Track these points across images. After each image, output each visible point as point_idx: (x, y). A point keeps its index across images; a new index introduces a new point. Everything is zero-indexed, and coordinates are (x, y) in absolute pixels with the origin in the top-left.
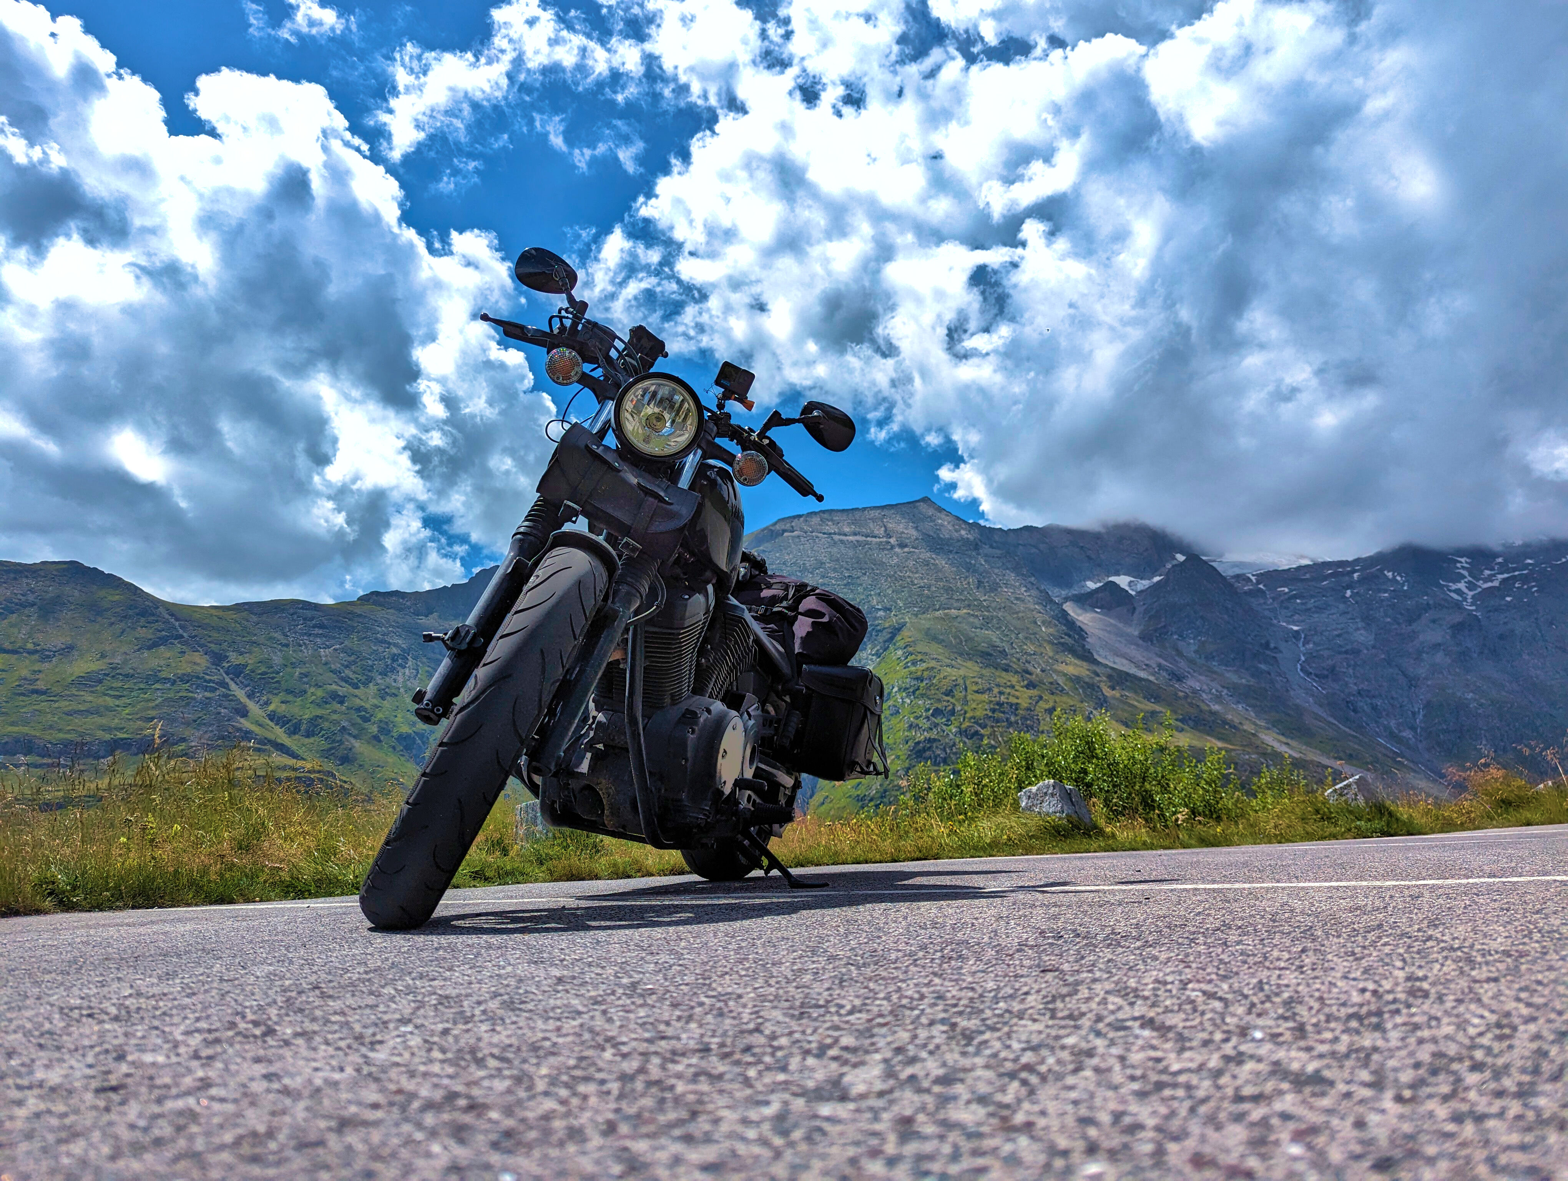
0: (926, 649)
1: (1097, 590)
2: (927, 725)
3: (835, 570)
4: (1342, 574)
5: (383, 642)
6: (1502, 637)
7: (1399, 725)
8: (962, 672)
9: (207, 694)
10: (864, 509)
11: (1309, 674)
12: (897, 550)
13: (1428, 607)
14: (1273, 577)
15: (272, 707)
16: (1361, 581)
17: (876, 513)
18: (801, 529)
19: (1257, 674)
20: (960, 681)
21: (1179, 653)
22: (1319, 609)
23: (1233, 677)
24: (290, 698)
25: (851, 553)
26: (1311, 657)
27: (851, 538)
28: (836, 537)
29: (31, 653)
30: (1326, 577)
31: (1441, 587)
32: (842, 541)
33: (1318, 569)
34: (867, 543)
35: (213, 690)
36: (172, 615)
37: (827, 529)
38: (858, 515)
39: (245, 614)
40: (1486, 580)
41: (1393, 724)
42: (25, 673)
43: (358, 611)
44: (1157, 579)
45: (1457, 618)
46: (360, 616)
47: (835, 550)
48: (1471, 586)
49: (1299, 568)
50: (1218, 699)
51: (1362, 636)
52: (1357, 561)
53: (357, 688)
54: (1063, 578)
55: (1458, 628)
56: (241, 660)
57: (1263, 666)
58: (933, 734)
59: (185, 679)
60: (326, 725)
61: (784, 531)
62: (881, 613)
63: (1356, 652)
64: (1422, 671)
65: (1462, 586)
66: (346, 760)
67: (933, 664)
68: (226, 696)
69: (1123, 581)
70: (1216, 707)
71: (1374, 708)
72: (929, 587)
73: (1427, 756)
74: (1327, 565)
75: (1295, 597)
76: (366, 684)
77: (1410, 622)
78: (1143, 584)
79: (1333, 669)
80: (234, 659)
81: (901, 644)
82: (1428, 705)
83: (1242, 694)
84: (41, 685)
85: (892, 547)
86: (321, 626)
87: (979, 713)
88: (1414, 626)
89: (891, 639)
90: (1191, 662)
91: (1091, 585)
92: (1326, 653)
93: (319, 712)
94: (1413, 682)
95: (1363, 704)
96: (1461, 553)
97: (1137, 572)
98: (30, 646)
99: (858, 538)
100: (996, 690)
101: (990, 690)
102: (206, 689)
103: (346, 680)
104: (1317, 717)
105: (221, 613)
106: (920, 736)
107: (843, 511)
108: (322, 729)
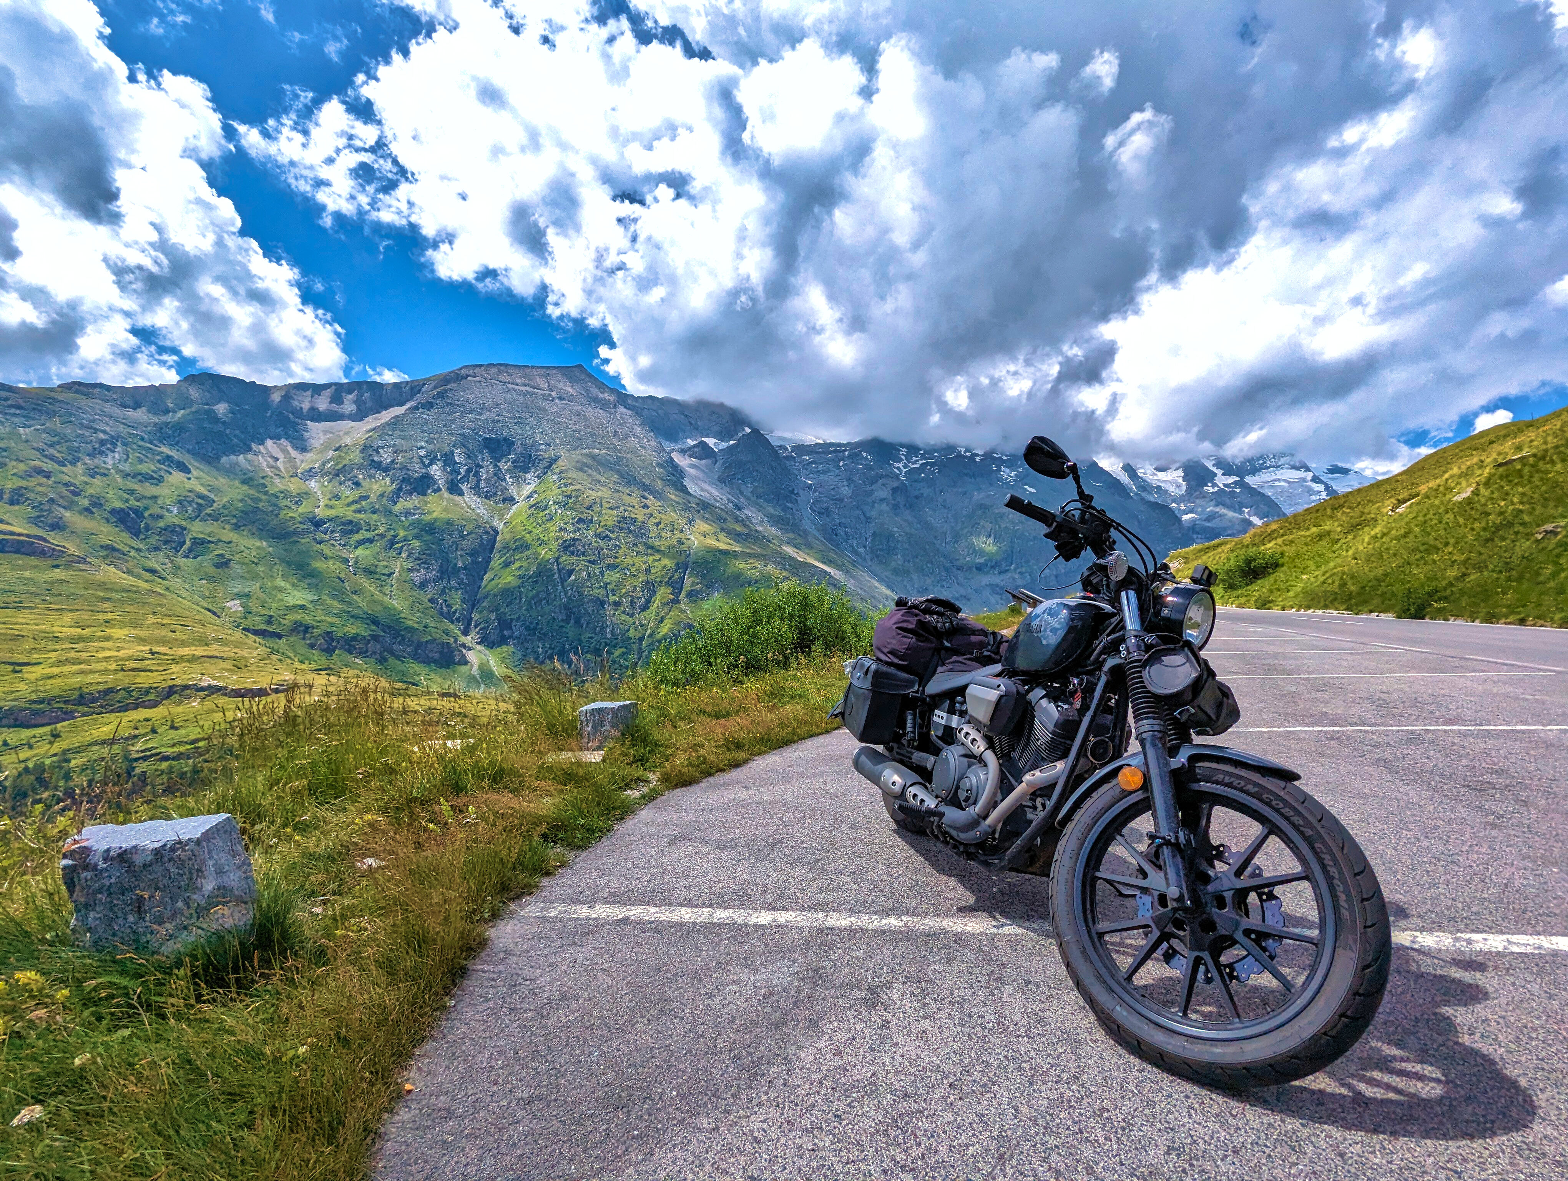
0: (575, 476)
1: (694, 446)
2: (572, 528)
3: (508, 411)
4: (839, 451)
5: (88, 427)
6: (917, 497)
7: (858, 544)
8: (600, 494)
10: (533, 367)
11: (814, 511)
12: (557, 401)
13: (881, 477)
14: (801, 449)
16: (850, 456)
17: (543, 371)
18: (482, 376)
19: (785, 509)
20: (598, 500)
21: (741, 493)
22: (825, 472)
23: (772, 510)
25: (521, 399)
26: (816, 501)
27: (521, 388)
28: (510, 386)
30: (830, 453)
31: (890, 465)
32: (515, 390)
33: (827, 446)
34: (534, 393)
37: (502, 378)
38: (528, 370)
40: (913, 463)
41: (855, 543)
43: (60, 397)
44: (732, 442)
45: (896, 484)
46: (60, 401)
47: (508, 396)
48: (905, 466)
49: (817, 445)
50: (761, 523)
51: (846, 491)
52: (848, 444)
53: (65, 465)
54: (672, 435)
55: (895, 490)
57: (789, 505)
58: (577, 535)
60: (32, 496)
61: (468, 376)
62: (543, 447)
63: (841, 500)
64: (873, 514)
65: (900, 465)
66: (58, 526)
67: (579, 487)
69: (711, 441)
70: (760, 528)
71: (846, 533)
72: (579, 432)
73: (870, 563)
74: (832, 445)
75: (812, 463)
76: (73, 463)
77: (872, 484)
78: (724, 445)
79: (827, 509)
81: (557, 470)
82: (874, 534)
83: (776, 521)
85: (553, 399)
86: (19, 407)
87: (610, 523)
88: (873, 487)
89: (549, 467)
90: (748, 499)
91: (691, 442)
92: (825, 499)
93: (23, 483)
94: (868, 520)
95: (841, 531)
96: (903, 446)
97: (721, 436)
99: (528, 388)
100: (622, 508)
101: (618, 507)
103: (52, 458)
104: (817, 538)
106: (567, 536)
107: (516, 366)
108: (27, 499)
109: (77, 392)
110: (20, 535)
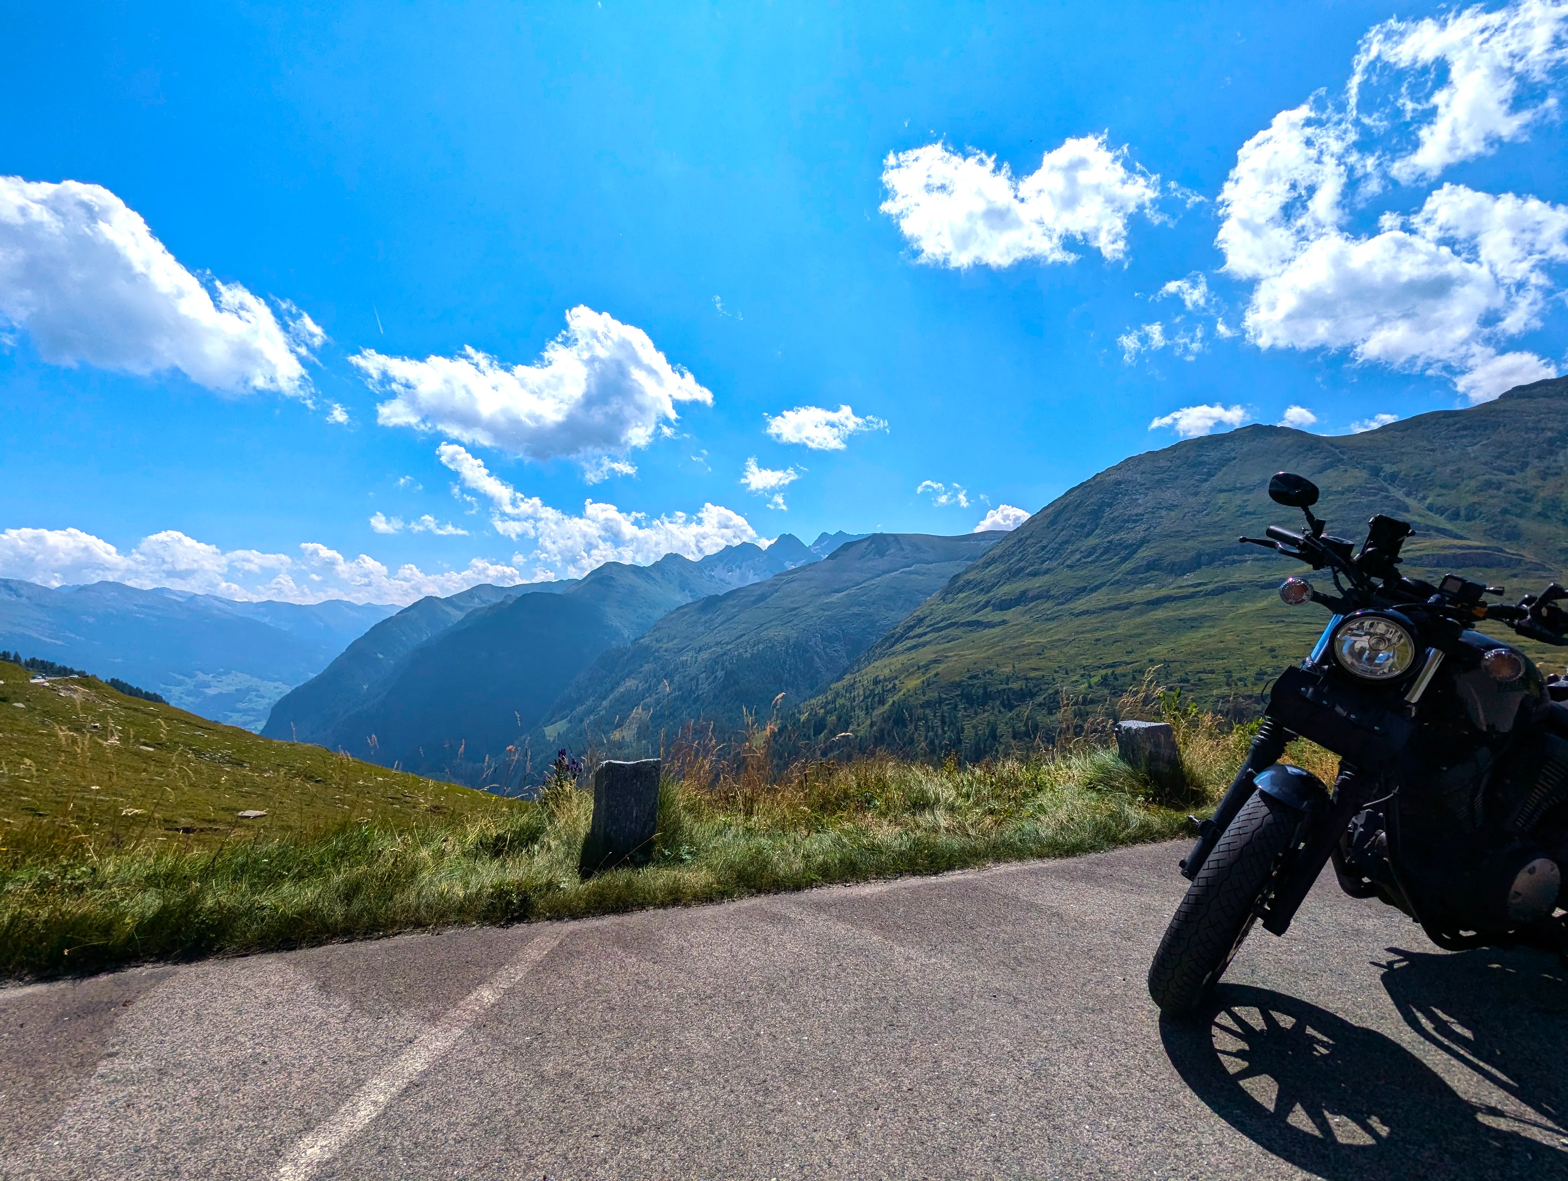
5: (1535, 429)
9: (1371, 498)
15: (1428, 501)
24: (1444, 491)
29: (1241, 489)
35: (1375, 495)
36: (1332, 445)
39: (1390, 433)
42: (1239, 502)
46: (1504, 411)
53: (1513, 474)
56: (1395, 468)
59: (1350, 490)
60: (1484, 509)
66: (1514, 536)
68: (1387, 497)
76: (1522, 469)
80: (1388, 468)
84: (1250, 509)
86: (1465, 428)
93: (1476, 500)
98: (1238, 485)
102: (1369, 495)
103: (1501, 469)
105: (1370, 437)
108: (1481, 513)
109: (1520, 397)
110: (1478, 548)
